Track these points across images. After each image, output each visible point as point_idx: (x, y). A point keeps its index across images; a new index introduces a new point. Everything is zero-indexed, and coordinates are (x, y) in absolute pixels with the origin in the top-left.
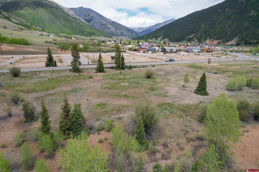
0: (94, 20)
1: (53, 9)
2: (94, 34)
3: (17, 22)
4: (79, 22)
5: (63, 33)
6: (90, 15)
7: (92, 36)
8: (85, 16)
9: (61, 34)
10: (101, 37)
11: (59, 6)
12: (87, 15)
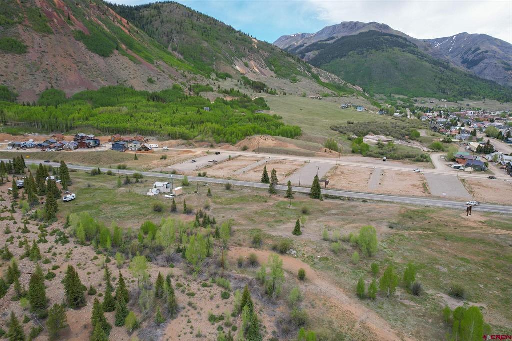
0: (486, 61)
1: (394, 50)
2: (472, 96)
3: (327, 82)
4: (443, 70)
5: (402, 94)
6: (480, 50)
7: (464, 99)
8: (466, 53)
9: (397, 97)
10: (487, 100)
11: (408, 41)
12: (473, 50)
